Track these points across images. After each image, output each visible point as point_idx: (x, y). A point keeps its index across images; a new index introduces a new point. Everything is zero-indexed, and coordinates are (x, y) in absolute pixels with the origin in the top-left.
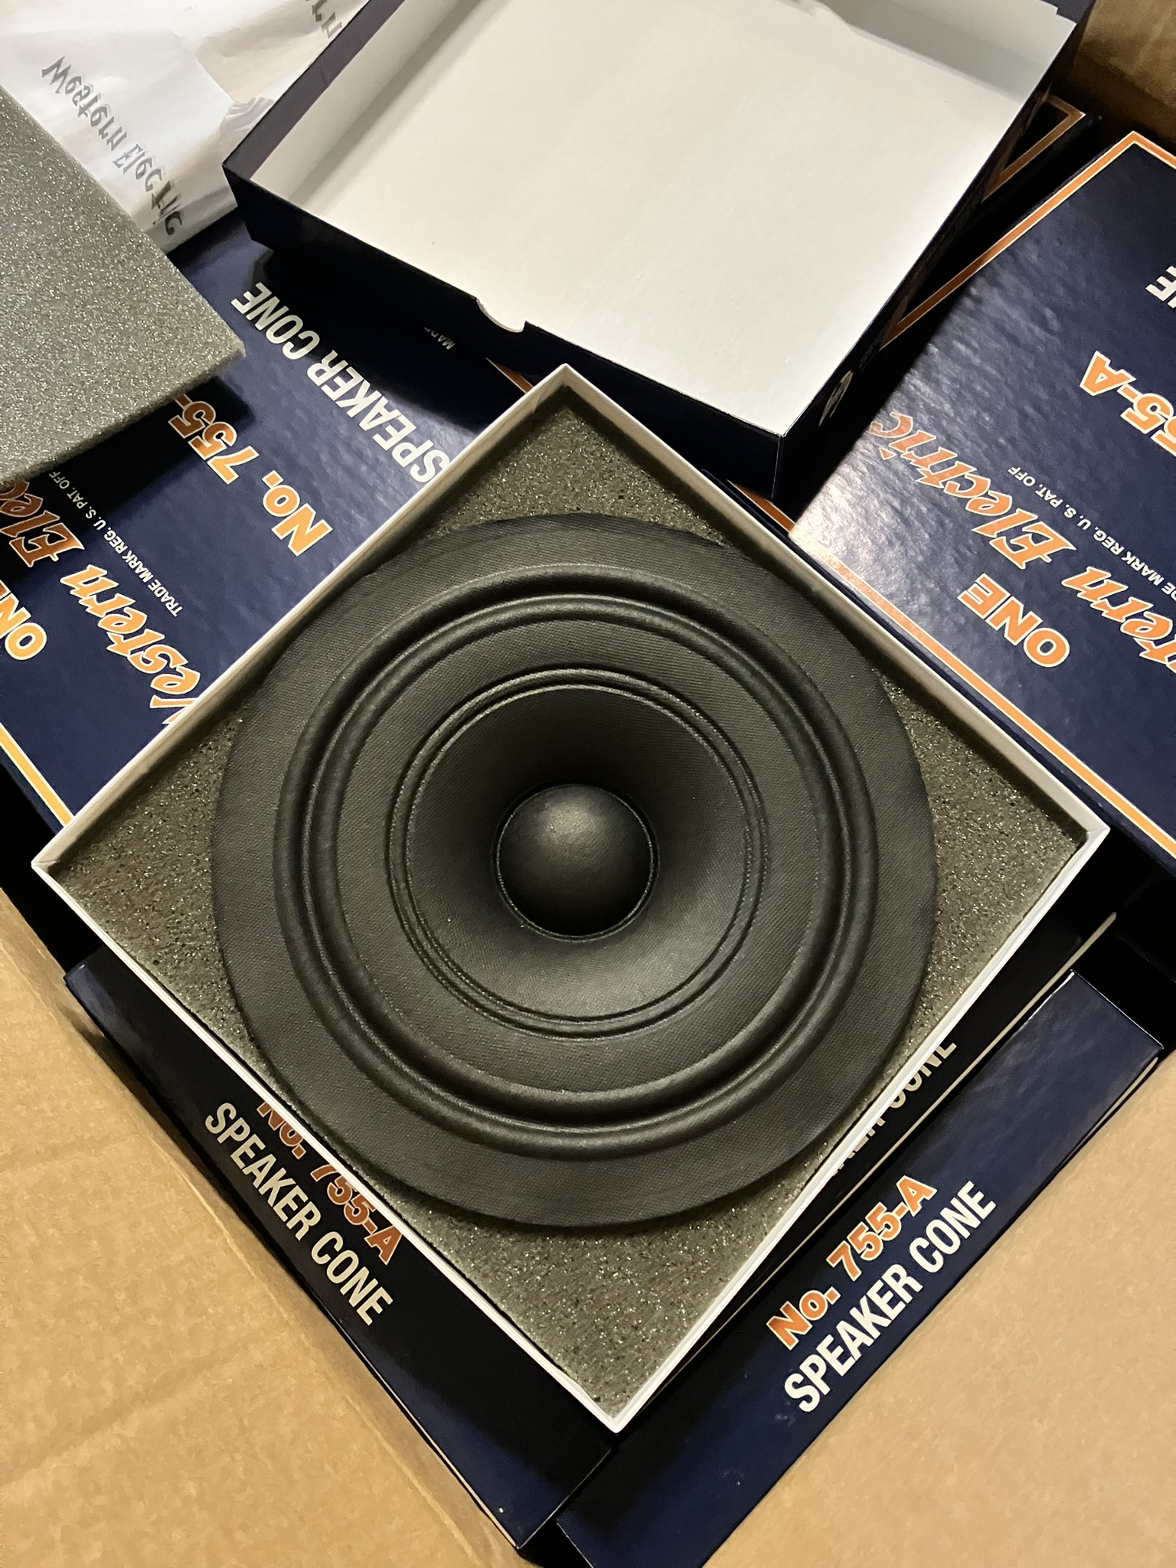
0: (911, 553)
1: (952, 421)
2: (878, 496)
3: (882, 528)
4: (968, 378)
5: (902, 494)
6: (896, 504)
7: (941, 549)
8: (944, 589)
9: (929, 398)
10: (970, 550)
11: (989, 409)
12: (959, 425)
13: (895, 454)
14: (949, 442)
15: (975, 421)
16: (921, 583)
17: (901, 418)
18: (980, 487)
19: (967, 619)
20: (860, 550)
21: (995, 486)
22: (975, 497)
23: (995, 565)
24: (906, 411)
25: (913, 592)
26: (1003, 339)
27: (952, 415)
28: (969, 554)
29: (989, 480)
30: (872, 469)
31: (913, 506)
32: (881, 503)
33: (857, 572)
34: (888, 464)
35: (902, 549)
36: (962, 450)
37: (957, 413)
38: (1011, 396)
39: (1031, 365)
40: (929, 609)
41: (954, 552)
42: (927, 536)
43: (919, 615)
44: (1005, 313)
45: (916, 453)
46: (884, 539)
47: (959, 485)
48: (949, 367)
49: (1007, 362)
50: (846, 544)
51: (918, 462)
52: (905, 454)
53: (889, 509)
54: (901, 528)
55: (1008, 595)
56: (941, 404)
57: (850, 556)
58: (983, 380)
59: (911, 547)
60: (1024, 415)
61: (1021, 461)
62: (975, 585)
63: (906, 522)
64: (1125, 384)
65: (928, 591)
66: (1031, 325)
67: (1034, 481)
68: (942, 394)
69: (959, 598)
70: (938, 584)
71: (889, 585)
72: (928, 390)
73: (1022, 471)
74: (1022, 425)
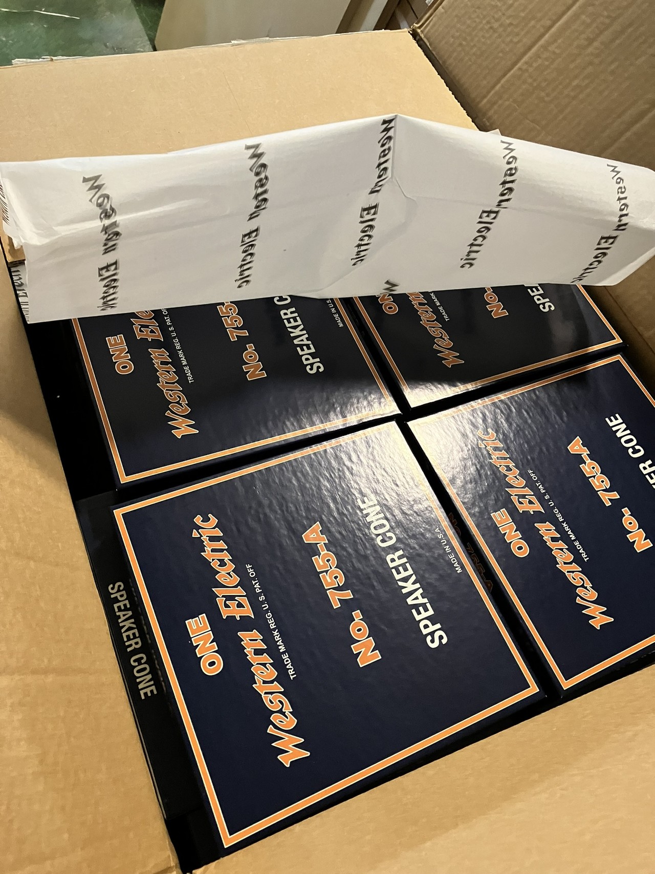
0: (478, 489)
1: (512, 442)
2: (472, 461)
3: (469, 474)
4: (524, 427)
5: (482, 463)
6: (478, 467)
7: (491, 492)
8: (486, 508)
9: (505, 429)
10: (502, 497)
11: (528, 443)
12: (514, 444)
13: (484, 447)
14: (508, 450)
15: (521, 445)
16: (478, 503)
17: (492, 433)
18: (514, 473)
19: (492, 524)
20: (458, 480)
21: (520, 475)
22: (511, 476)
23: (510, 506)
24: (495, 430)
25: (473, 504)
26: (543, 417)
27: (513, 439)
28: (501, 498)
29: (519, 471)
30: (473, 449)
31: (485, 470)
32: (473, 464)
33: (454, 488)
34: (480, 449)
35: (475, 485)
36: (512, 455)
37: (515, 439)
38: (539, 441)
39: (550, 431)
40: (477, 514)
41: (495, 495)
42: (486, 484)
43: (472, 515)
44: (547, 406)
45: (493, 449)
46: (469, 478)
47: (506, 469)
48: (518, 420)
49: (541, 427)
50: (453, 475)
51: (492, 452)
52: (488, 448)
53: (475, 467)
54: (477, 477)
55: (511, 521)
56: (509, 433)
57: (453, 481)
58: (529, 430)
59: (479, 487)
60: (541, 450)
61: (534, 468)
62: (499, 512)
63: (480, 475)
64: (585, 454)
65: (480, 507)
66: (556, 415)
67: (536, 479)
68: (511, 429)
69: (492, 515)
70: (484, 506)
71: (465, 498)
72: (506, 425)
73: (533, 473)
74: (539, 453)
